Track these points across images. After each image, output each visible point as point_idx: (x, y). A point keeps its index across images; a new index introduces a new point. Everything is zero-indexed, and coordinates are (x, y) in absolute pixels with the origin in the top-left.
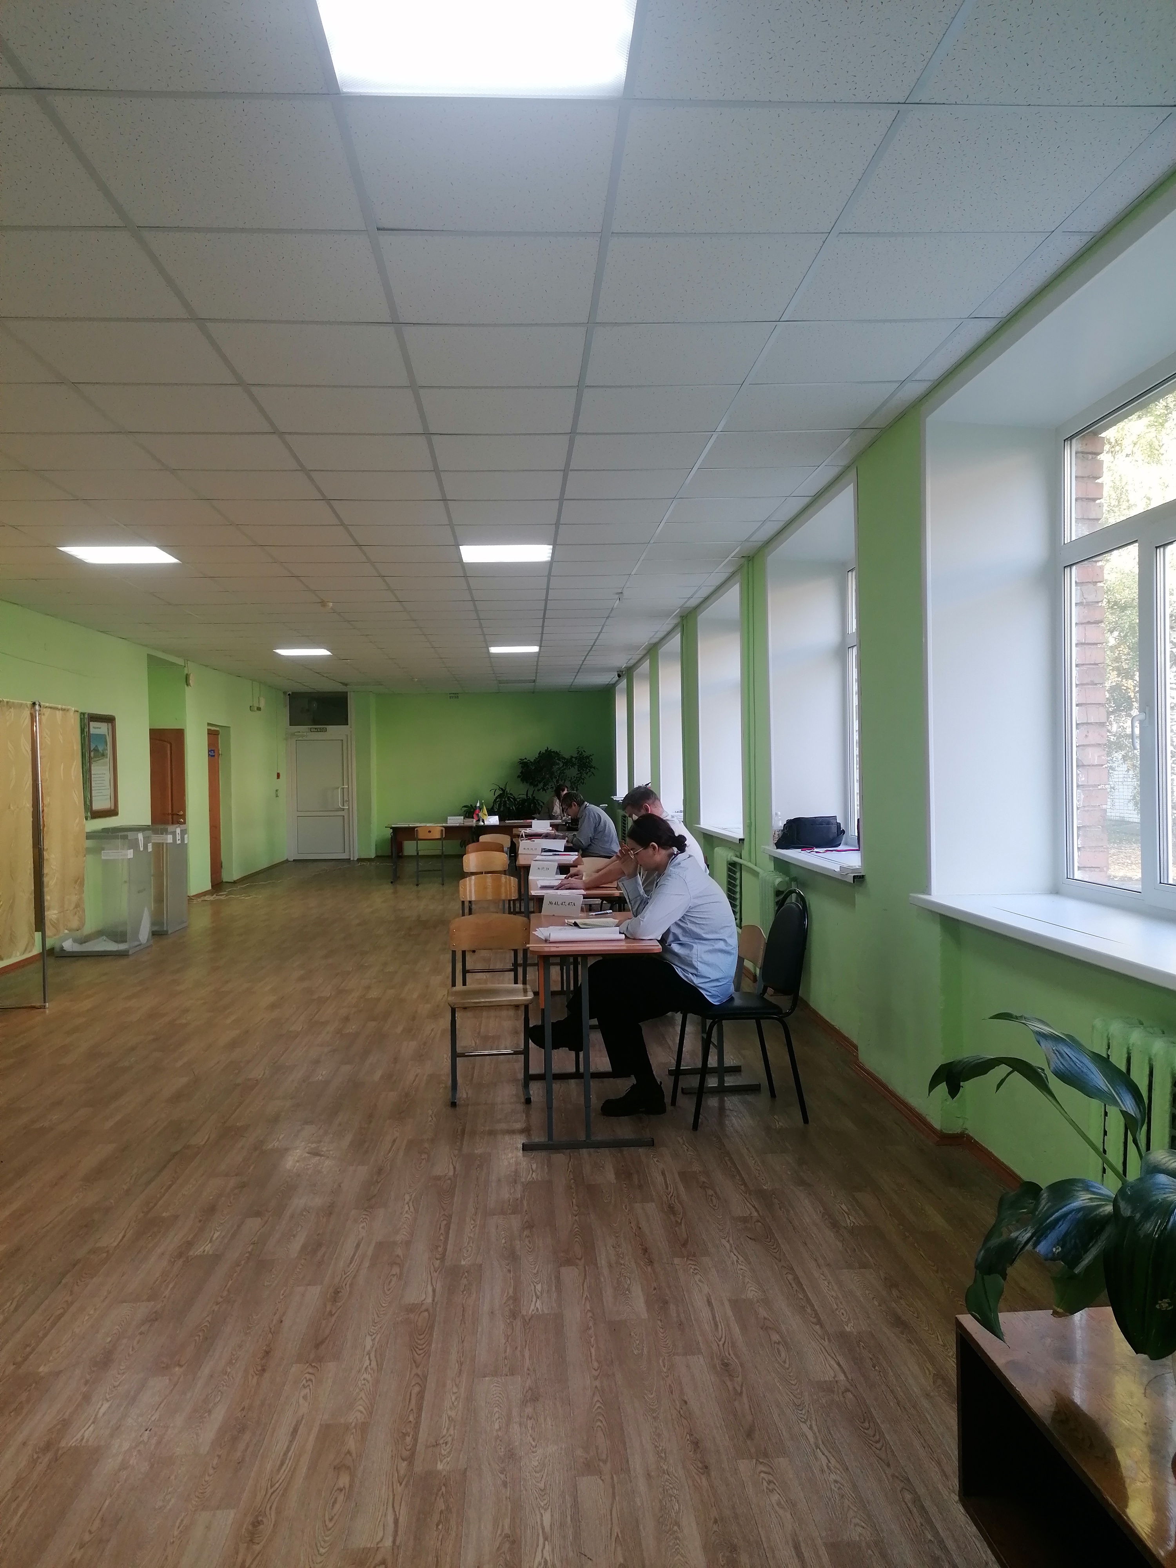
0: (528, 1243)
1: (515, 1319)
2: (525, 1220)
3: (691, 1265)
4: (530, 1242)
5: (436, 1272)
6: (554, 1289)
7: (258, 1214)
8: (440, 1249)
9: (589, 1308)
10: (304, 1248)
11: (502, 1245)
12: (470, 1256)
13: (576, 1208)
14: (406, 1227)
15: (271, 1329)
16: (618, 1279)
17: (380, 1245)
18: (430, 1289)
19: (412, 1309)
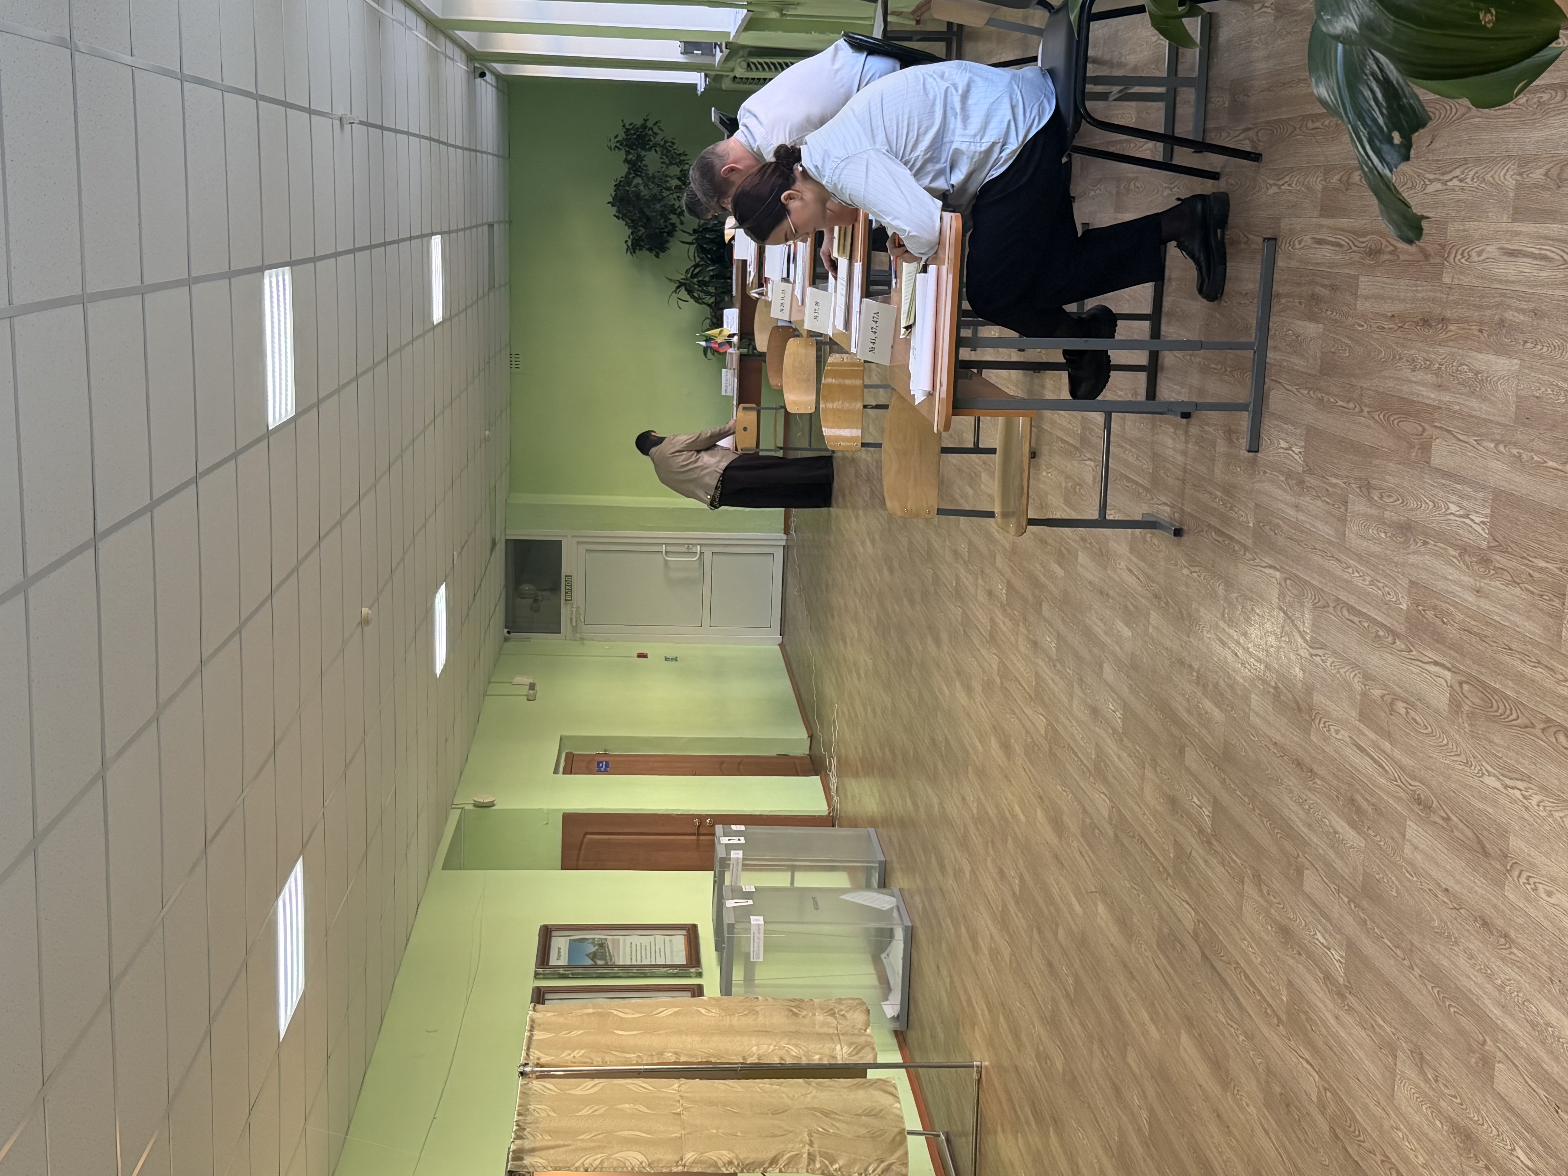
0: (1392, 500)
1: (1492, 562)
2: (1358, 490)
3: (1457, 261)
4: (1390, 496)
5: (1412, 651)
6: (1459, 487)
7: (1300, 872)
8: (1381, 633)
9: (1492, 445)
10: (1353, 825)
11: (1388, 539)
12: (1396, 594)
13: (1351, 405)
14: (1345, 670)
15: (1455, 908)
16: (1459, 383)
17: (1364, 716)
18: (1432, 668)
19: (1455, 705)
